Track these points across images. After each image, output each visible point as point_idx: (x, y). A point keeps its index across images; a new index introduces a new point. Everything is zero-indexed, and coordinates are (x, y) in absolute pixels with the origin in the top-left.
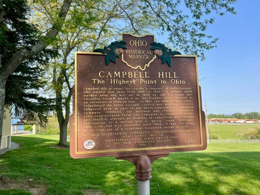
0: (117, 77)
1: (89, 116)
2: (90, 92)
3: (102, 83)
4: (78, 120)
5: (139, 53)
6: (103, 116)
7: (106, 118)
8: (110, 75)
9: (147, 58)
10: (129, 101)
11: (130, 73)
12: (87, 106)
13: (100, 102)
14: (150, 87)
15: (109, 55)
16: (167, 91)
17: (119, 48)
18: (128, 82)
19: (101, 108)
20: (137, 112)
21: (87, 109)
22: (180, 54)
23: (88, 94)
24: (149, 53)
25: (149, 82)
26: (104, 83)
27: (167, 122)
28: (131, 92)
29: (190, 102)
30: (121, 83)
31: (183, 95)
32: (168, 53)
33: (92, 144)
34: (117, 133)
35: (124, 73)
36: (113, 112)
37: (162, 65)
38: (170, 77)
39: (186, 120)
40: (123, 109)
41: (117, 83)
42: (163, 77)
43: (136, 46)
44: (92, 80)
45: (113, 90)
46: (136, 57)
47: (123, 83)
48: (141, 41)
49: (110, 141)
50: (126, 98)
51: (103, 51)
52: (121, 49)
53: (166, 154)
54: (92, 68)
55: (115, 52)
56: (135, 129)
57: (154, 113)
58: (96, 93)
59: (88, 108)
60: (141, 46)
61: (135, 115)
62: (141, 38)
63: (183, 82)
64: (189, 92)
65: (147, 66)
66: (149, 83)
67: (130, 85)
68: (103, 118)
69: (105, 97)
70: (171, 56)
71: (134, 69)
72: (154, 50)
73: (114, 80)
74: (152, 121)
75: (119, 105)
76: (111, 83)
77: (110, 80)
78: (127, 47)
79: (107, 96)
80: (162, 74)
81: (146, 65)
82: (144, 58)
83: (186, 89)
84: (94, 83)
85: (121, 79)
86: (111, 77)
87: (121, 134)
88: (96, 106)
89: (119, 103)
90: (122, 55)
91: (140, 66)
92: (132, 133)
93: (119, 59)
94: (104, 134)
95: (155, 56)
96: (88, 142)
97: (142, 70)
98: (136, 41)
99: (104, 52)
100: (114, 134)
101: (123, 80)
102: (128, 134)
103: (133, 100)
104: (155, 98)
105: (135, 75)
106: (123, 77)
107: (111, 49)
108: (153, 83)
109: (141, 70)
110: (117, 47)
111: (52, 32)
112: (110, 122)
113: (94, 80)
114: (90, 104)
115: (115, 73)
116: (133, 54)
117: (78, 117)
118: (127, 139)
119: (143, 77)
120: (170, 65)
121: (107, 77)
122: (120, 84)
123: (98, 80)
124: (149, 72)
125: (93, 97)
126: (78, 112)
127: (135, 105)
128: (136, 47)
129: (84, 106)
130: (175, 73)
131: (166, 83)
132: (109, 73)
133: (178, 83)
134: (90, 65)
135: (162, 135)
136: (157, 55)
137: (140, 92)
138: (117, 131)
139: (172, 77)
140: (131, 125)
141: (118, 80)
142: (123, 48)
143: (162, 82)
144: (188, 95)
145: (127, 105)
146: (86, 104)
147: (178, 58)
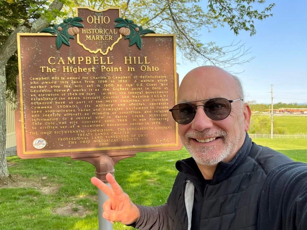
0: (72, 64)
1: (38, 112)
2: (38, 83)
3: (53, 71)
4: (25, 116)
5: (100, 33)
6: (55, 111)
7: (59, 113)
8: (62, 61)
9: (111, 38)
10: (87, 94)
11: (88, 59)
12: (35, 99)
13: (51, 94)
14: (114, 75)
15: (61, 36)
16: (136, 81)
17: (73, 27)
18: (86, 69)
19: (52, 102)
20: (97, 106)
21: (35, 103)
22: (154, 33)
23: (36, 85)
24: (113, 32)
25: (112, 69)
26: (55, 71)
27: (134, 118)
28: (90, 82)
29: (165, 94)
30: (76, 71)
31: (155, 85)
32: (138, 31)
33: (43, 143)
34: (73, 131)
35: (81, 59)
36: (67, 106)
37: (130, 48)
38: (139, 63)
39: (159, 115)
40: (80, 103)
41: (71, 71)
42: (130, 63)
43: (95, 23)
44: (40, 67)
45: (66, 80)
46: (96, 38)
47: (79, 71)
48: (102, 17)
49: (64, 139)
50: (84, 89)
51: (53, 31)
52: (76, 27)
53: (133, 154)
54: (40, 53)
55: (68, 32)
56: (95, 126)
57: (119, 107)
58: (46, 84)
59: (37, 102)
60: (102, 23)
61: (94, 110)
62: (102, 13)
63: (157, 68)
64: (163, 82)
65: (109, 49)
66: (112, 71)
67: (88, 73)
68: (56, 113)
69: (57, 88)
70: (141, 36)
71: (93, 53)
72: (119, 28)
73: (68, 67)
74: (116, 117)
75: (75, 98)
76: (64, 71)
77: (63, 67)
78: (83, 25)
79: (59, 87)
80: (129, 59)
81: (109, 47)
82: (106, 39)
83: (159, 77)
84: (43, 71)
85: (76, 65)
86: (64, 63)
87: (77, 132)
88: (46, 99)
89: (75, 96)
90: (78, 35)
91: (100, 50)
92: (91, 131)
93: (74, 40)
94: (57, 132)
95: (121, 36)
96: (38, 141)
97: (104, 54)
98: (95, 17)
99: (53, 33)
100: (70, 132)
101: (79, 67)
102: (86, 132)
103: (92, 92)
104: (120, 89)
105: (94, 60)
106: (79, 63)
107: (62, 28)
108: (117, 71)
109: (102, 54)
110: (70, 26)
111: (55, 3)
112: (63, 119)
113: (43, 67)
114: (39, 97)
115: (69, 58)
116: (91, 34)
117: (24, 112)
118: (85, 138)
119: (105, 63)
120: (141, 47)
121: (59, 64)
122: (75, 73)
123: (47, 67)
124: (112, 57)
125: (43, 89)
126: (25, 107)
127: (95, 98)
128: (96, 25)
129: (32, 99)
130: (146, 57)
131: (134, 70)
132: (61, 58)
133: (150, 70)
134: (37, 49)
135: (128, 132)
136: (123, 35)
137: (101, 82)
138: (72, 129)
139: (142, 63)
140: (89, 122)
141: (72, 68)
142: (78, 27)
143: (129, 69)
144: (162, 85)
145: (84, 98)
146: (33, 97)
147: (151, 39)
